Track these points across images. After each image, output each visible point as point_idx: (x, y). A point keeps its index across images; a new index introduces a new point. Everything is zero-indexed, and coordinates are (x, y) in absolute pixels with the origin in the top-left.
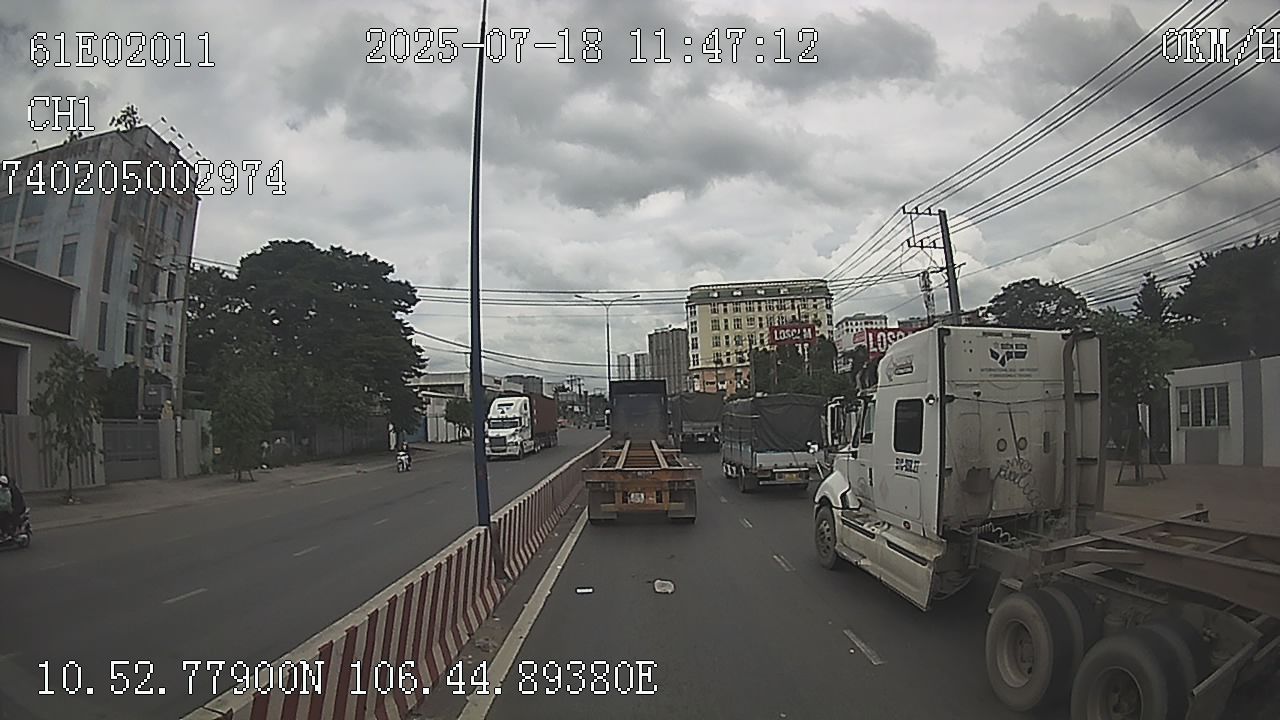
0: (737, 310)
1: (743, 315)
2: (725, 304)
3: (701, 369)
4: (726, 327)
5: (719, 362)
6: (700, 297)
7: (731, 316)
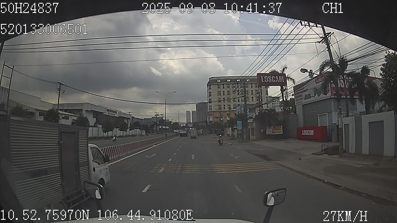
0: (228, 87)
1: (231, 90)
2: (223, 85)
3: (213, 111)
4: (224, 94)
5: (220, 108)
6: (213, 82)
7: (226, 90)
